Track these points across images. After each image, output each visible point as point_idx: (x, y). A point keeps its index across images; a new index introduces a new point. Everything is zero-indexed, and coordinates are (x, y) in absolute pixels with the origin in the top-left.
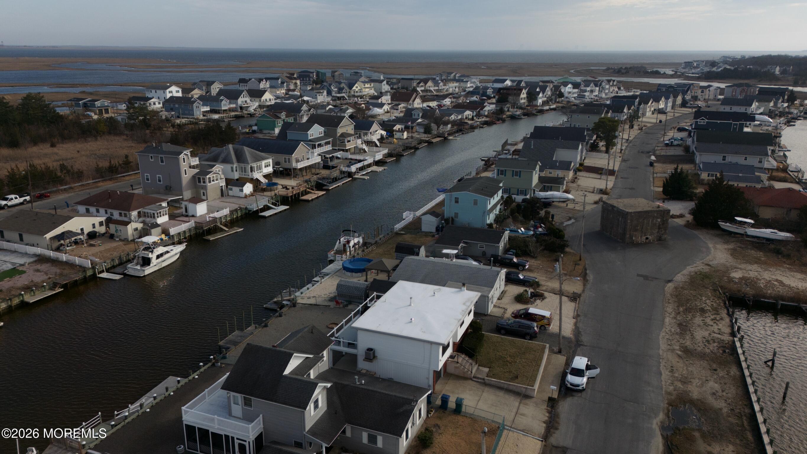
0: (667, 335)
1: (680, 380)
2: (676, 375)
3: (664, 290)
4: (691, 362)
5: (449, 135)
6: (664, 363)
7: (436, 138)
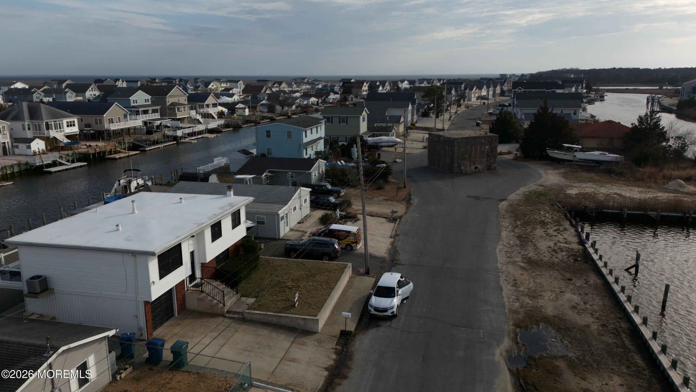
0: (505, 247)
1: (527, 295)
2: (522, 289)
3: (498, 207)
4: (538, 273)
5: (293, 114)
6: (504, 277)
7: (280, 116)
